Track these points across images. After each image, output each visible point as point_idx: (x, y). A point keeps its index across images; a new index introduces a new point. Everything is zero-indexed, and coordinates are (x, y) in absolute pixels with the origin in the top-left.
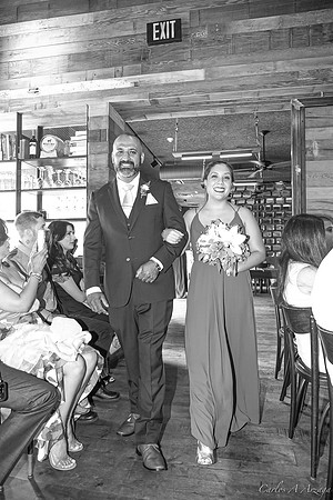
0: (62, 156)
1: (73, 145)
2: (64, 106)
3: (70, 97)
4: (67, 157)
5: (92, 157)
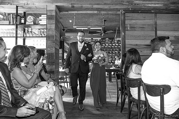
0: (35, 24)
2: (37, 5)
3: (39, 1)
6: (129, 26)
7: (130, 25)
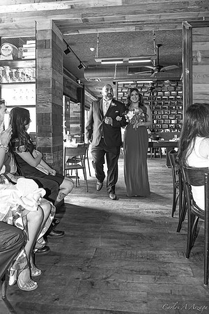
0: (16, 59)
1: (26, 51)
2: (18, 21)
3: (22, 15)
4: (20, 59)
5: (39, 60)
7: (202, 52)
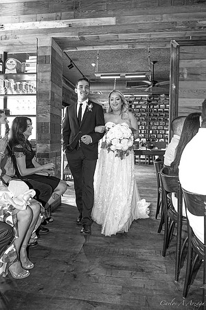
0: (20, 72)
2: (21, 38)
3: (25, 32)
4: (23, 73)
5: (40, 74)
6: (185, 71)
7: (188, 69)
